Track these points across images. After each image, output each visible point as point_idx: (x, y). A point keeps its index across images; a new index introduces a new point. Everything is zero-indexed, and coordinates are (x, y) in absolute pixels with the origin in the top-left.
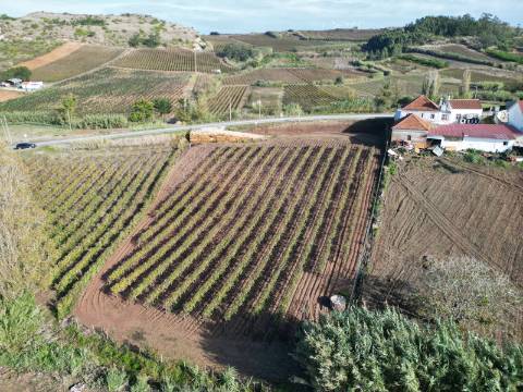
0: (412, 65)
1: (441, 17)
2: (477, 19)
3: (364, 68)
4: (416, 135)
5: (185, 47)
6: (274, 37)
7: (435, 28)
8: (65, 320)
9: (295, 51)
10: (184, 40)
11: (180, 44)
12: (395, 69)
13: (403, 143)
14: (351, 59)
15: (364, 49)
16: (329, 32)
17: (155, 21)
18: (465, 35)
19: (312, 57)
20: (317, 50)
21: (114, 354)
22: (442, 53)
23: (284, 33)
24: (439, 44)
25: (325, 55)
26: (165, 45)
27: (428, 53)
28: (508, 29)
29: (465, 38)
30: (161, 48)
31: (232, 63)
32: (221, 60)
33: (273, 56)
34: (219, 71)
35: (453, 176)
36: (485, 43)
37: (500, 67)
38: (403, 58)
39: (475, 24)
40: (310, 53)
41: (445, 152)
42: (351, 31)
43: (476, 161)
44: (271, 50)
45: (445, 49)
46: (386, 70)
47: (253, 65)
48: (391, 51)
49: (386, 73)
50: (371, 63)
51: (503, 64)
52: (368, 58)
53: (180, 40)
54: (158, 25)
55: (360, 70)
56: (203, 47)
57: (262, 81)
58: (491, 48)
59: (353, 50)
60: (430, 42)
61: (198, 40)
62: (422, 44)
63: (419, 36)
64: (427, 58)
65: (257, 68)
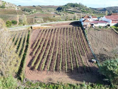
0: (68, 13)
1: (71, 3)
2: (78, 4)
3: (58, 14)
4: (88, 23)
5: (13, 9)
6: (35, 7)
7: (71, 6)
8: (24, 80)
9: (41, 10)
10: (12, 7)
11: (11, 8)
12: (65, 14)
13: (86, 25)
14: (55, 12)
15: (57, 10)
16: (48, 6)
17: (3, 2)
18: (77, 7)
19: (46, 11)
20: (46, 10)
21: (46, 86)
22: (73, 11)
23: (38, 6)
24: (72, 9)
25: (49, 11)
26: (7, 8)
27: (70, 11)
28: (84, 6)
29: (76, 8)
30: (6, 9)
31: (27, 13)
32: (24, 12)
33: (36, 11)
34: (24, 14)
35: (99, 31)
36: (81, 9)
37: (84, 13)
38: (66, 12)
39: (78, 5)
40: (45, 11)
41: (95, 27)
42: (53, 6)
43: (102, 28)
44: (35, 10)
45: (73, 10)
46: (63, 14)
47: (33, 13)
48: (63, 10)
49: (63, 15)
50: (59, 13)
51: (85, 13)
52: (58, 12)
53: (11, 7)
54: (4, 3)
55: (57, 14)
56: (18, 9)
57: (37, 17)
58: (82, 10)
59: (54, 10)
60: (70, 8)
61: (16, 7)
62: (68, 9)
63: (68, 7)
64: (70, 12)
65: (33, 14)
